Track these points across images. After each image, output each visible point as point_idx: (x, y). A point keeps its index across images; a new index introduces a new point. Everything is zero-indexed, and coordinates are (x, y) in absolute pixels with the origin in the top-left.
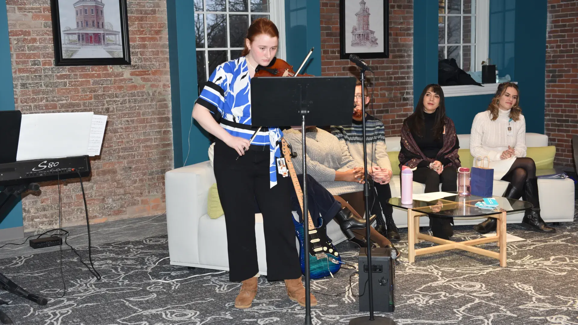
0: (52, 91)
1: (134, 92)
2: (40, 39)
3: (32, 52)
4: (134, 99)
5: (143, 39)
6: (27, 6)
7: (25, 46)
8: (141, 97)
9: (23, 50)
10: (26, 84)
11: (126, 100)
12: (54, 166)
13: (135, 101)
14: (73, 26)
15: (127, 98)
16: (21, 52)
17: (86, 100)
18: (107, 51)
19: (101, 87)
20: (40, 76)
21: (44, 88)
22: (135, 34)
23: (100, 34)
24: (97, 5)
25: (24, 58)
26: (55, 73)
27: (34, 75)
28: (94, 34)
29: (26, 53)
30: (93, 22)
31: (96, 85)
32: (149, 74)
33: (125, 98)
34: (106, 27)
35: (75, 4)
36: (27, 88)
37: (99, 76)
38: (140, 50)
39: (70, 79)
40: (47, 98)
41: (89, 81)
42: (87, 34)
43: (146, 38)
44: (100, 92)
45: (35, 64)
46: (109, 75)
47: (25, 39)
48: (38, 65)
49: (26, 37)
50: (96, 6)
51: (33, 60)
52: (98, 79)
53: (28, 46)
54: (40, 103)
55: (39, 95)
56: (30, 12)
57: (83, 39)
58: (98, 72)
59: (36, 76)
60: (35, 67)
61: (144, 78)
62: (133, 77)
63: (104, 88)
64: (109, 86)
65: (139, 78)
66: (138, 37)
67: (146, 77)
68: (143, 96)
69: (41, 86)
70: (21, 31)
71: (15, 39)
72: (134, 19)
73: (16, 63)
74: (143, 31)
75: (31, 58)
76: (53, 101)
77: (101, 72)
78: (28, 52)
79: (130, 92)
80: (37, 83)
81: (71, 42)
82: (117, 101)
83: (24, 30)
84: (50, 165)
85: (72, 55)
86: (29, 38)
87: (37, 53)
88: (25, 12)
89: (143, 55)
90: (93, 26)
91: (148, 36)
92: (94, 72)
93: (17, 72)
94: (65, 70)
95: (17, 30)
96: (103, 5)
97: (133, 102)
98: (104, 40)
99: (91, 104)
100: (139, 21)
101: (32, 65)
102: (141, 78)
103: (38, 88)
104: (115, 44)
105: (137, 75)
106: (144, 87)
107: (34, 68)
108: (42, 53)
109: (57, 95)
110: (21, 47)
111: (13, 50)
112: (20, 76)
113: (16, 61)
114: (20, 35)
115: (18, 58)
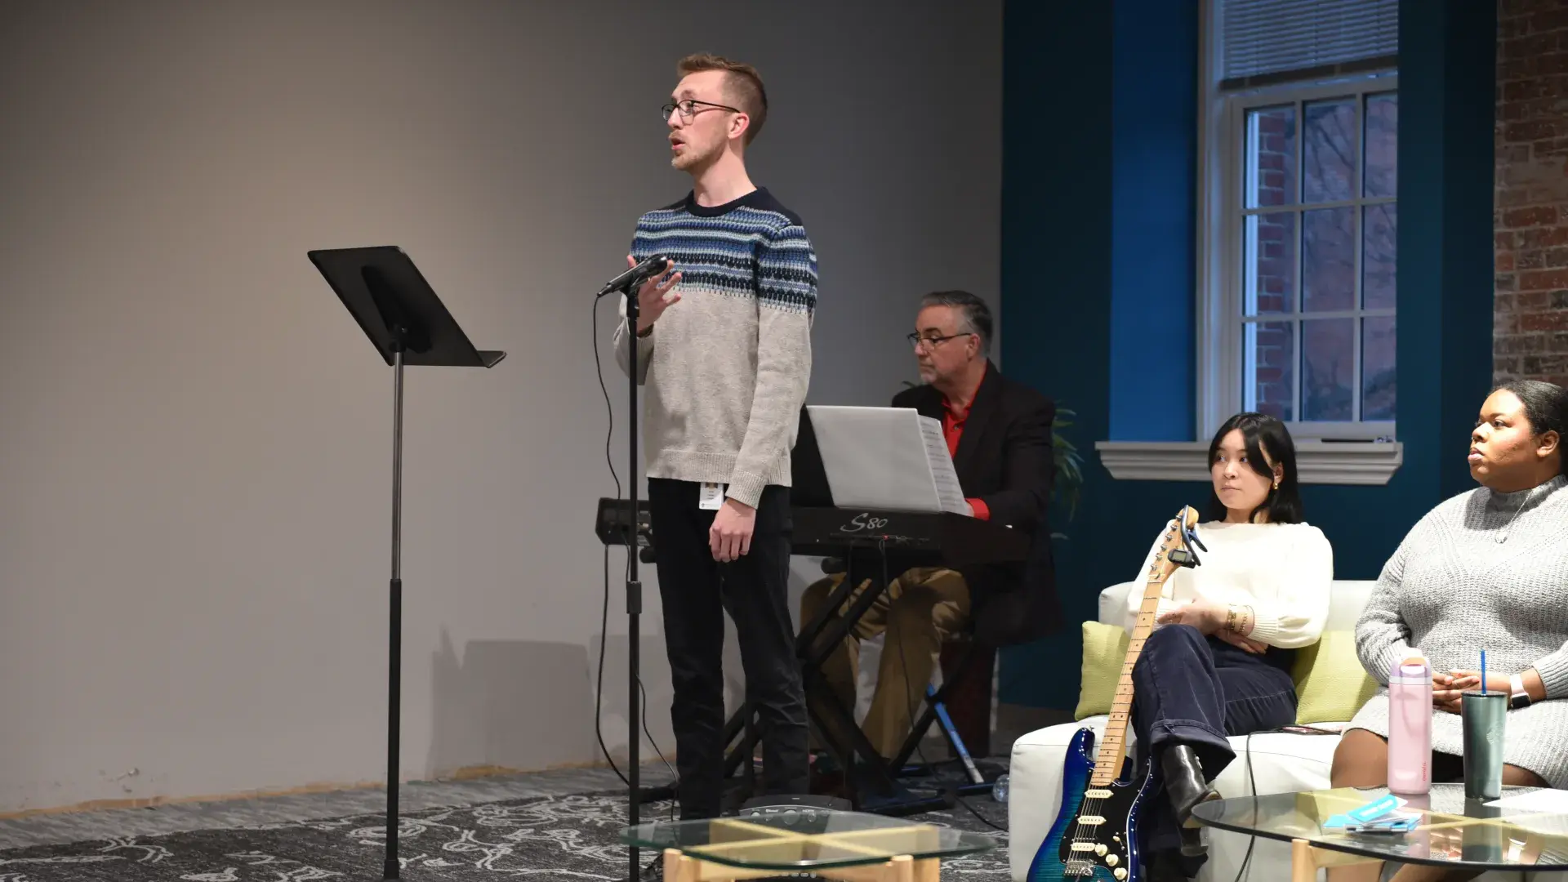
3: (1556, 268)
6: (1556, 139)
7: (1540, 252)
9: (1536, 265)
10: (1537, 359)
12: (878, 526)
16: (1531, 270)
25: (1538, 287)
27: (1556, 333)
29: (1539, 274)
36: (1538, 371)
45: (1561, 304)
47: (1544, 233)
49: (1546, 227)
51: (1555, 290)
53: (1548, 251)
56: (1560, 154)
59: (1559, 337)
60: (1559, 311)
70: (1536, 209)
71: (1520, 235)
73: (1520, 301)
75: (1553, 287)
78: (1547, 269)
83: (1541, 206)
84: (872, 525)
86: (1552, 228)
88: (1549, 155)
93: (1520, 327)
95: (1527, 207)
101: (1554, 305)
103: (1563, 371)
107: (1556, 314)
110: (1531, 255)
111: (1515, 265)
112: (1526, 338)
113: (1520, 296)
114: (1533, 221)
115: (1524, 286)
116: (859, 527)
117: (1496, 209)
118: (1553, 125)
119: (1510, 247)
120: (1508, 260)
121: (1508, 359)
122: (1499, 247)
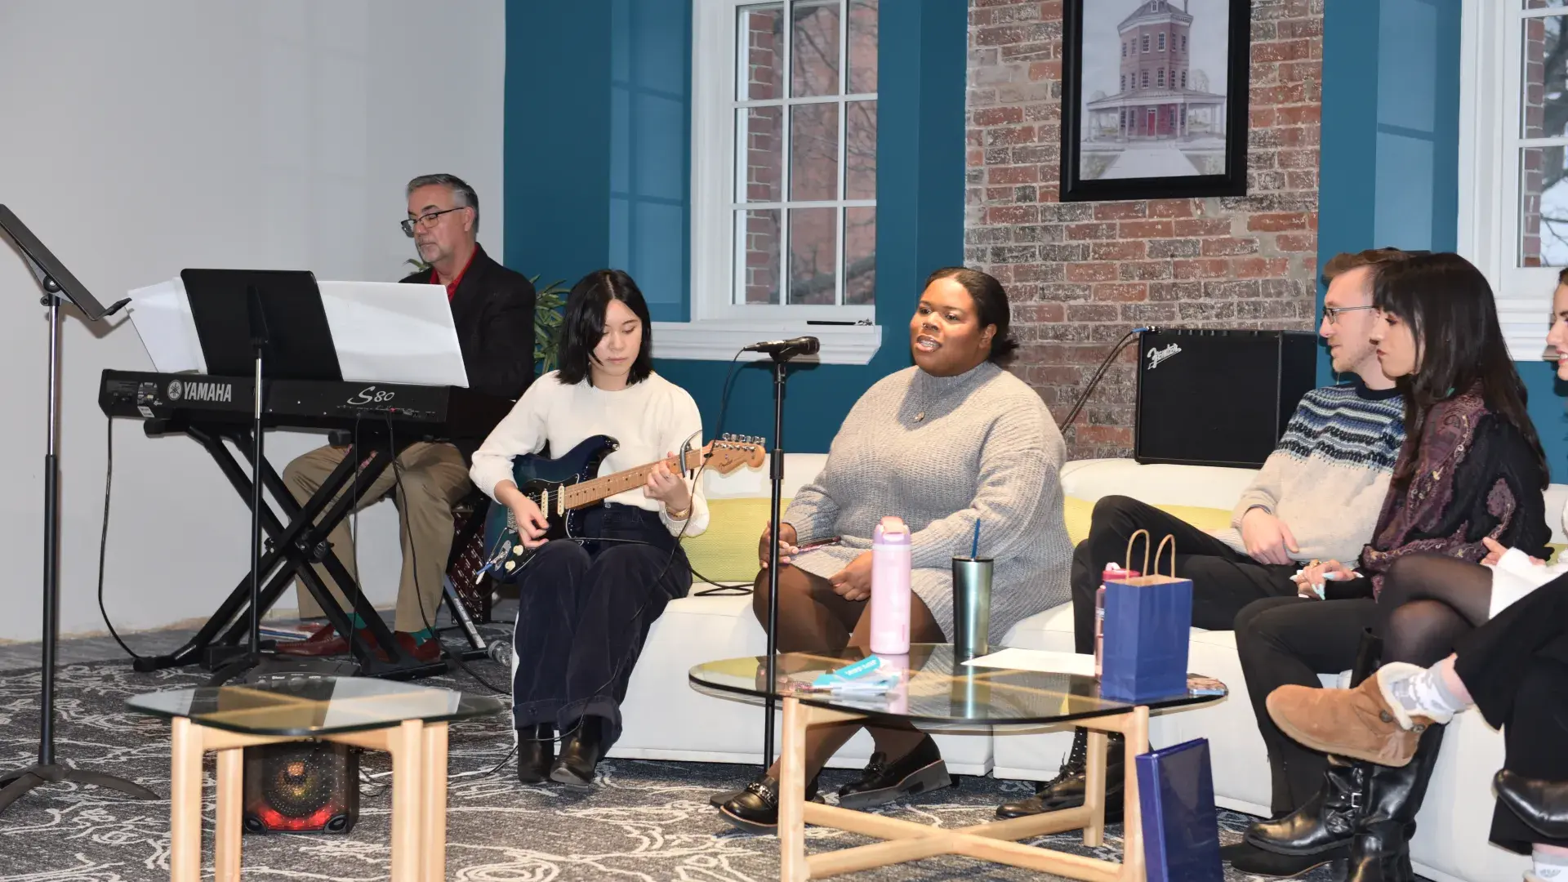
0: (1056, 271)
1: (1256, 282)
2: (1041, 128)
3: (1021, 165)
4: (1254, 303)
5: (1292, 115)
6: (1023, 44)
7: (1007, 149)
8: (1274, 299)
9: (1003, 161)
10: (1004, 248)
11: (1232, 304)
12: (385, 399)
13: (1256, 310)
14: (1112, 86)
15: (1235, 299)
16: (998, 166)
17: (1131, 299)
18: (1189, 157)
19: (1169, 262)
20: (1033, 229)
21: (1039, 261)
22: (1269, 100)
23: (1175, 105)
24: (1174, 21)
25: (1005, 182)
26: (1065, 220)
27: (1021, 225)
28: (1161, 107)
29: (1007, 169)
30: (1161, 73)
31: (1157, 256)
32: (1302, 226)
33: (1230, 299)
34: (1192, 85)
35: (1121, 27)
36: (1004, 260)
37: (1166, 230)
38: (1280, 149)
39: (1096, 237)
40: (1042, 289)
41: (1140, 246)
42: (1143, 108)
43: (1300, 109)
44: (1167, 279)
45: (1025, 198)
46: (1191, 228)
47: (1010, 132)
48: (1031, 201)
49: (1012, 126)
50: (1172, 25)
51: (1021, 185)
52: (1162, 240)
53: (1014, 148)
54: (1029, 303)
55: (1028, 281)
56: (1026, 58)
57: (1132, 125)
58: (1164, 220)
59: (1023, 229)
60: (1024, 205)
61: (1286, 237)
62: (1256, 235)
63: (1177, 265)
64: (1191, 260)
65: (1271, 236)
66: (1279, 110)
67: (1289, 233)
68: (1279, 294)
69: (1033, 255)
70: (1004, 110)
72: (1272, 53)
73: (988, 194)
74: (1295, 88)
75: (1018, 182)
76: (1055, 298)
77: (1172, 219)
78: (1013, 165)
79: (1245, 280)
80: (1025, 248)
81: (1105, 134)
82: (1206, 306)
83: (1009, 106)
84: (378, 398)
85: (1102, 171)
86: (1018, 127)
87: (1031, 167)
88: (1016, 59)
89: (1288, 166)
90: (1161, 83)
91: (1307, 102)
92: (1156, 219)
93: (988, 218)
94: (1088, 213)
95: (996, 107)
96: (1190, 19)
97: (1249, 311)
98: (1183, 123)
99: (1141, 312)
100: (1285, 59)
101: (1019, 200)
102: (1279, 238)
103: (1026, 260)
104: (1211, 134)
105: (1267, 228)
106: (1284, 267)
107: (1021, 208)
108: (1042, 168)
109: (1066, 282)
110: (1000, 152)
111: (984, 160)
112: (993, 229)
113: (988, 190)
114: (1001, 120)
115: (991, 182)
116: (367, 399)
117: (967, 108)
118: (1019, 31)
119: (980, 144)
120: (978, 156)
121: (978, 249)
122: (970, 144)
